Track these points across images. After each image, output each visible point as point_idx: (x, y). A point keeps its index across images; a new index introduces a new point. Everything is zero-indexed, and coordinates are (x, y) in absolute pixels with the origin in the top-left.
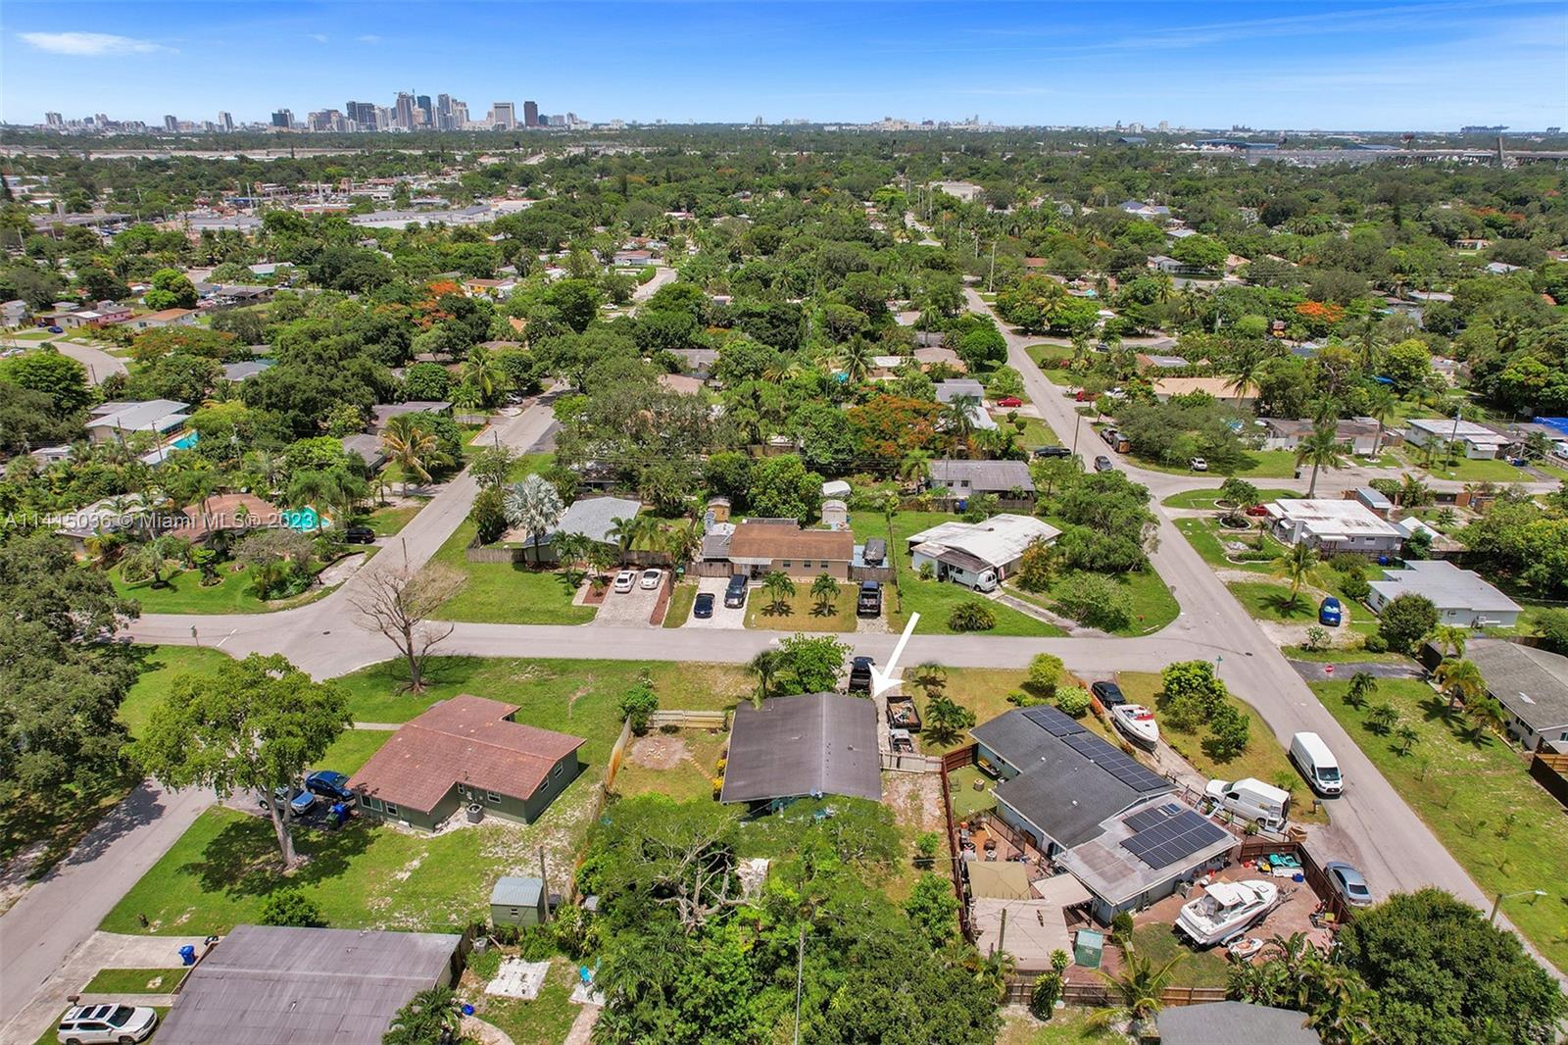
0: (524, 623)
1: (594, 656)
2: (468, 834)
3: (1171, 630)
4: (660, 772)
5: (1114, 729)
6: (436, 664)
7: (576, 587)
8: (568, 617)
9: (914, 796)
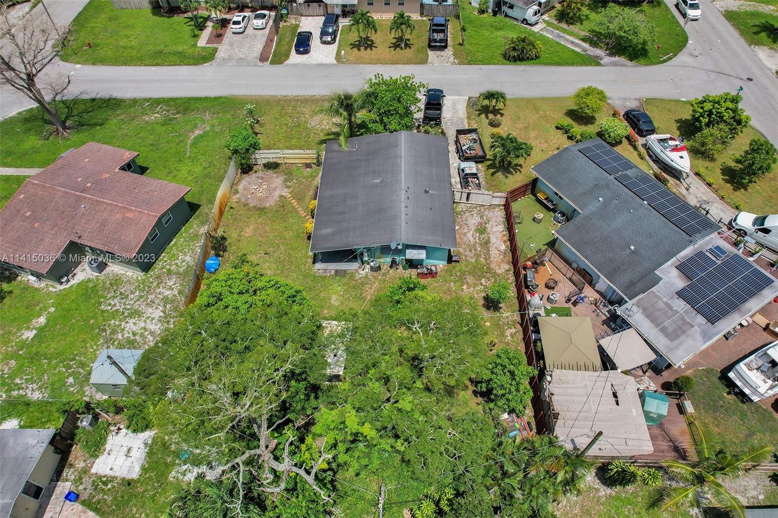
0: (158, 65)
1: (212, 94)
2: (91, 285)
3: (682, 58)
4: (262, 210)
5: (647, 157)
6: (82, 107)
7: (202, 30)
8: (193, 57)
9: (481, 230)
